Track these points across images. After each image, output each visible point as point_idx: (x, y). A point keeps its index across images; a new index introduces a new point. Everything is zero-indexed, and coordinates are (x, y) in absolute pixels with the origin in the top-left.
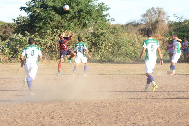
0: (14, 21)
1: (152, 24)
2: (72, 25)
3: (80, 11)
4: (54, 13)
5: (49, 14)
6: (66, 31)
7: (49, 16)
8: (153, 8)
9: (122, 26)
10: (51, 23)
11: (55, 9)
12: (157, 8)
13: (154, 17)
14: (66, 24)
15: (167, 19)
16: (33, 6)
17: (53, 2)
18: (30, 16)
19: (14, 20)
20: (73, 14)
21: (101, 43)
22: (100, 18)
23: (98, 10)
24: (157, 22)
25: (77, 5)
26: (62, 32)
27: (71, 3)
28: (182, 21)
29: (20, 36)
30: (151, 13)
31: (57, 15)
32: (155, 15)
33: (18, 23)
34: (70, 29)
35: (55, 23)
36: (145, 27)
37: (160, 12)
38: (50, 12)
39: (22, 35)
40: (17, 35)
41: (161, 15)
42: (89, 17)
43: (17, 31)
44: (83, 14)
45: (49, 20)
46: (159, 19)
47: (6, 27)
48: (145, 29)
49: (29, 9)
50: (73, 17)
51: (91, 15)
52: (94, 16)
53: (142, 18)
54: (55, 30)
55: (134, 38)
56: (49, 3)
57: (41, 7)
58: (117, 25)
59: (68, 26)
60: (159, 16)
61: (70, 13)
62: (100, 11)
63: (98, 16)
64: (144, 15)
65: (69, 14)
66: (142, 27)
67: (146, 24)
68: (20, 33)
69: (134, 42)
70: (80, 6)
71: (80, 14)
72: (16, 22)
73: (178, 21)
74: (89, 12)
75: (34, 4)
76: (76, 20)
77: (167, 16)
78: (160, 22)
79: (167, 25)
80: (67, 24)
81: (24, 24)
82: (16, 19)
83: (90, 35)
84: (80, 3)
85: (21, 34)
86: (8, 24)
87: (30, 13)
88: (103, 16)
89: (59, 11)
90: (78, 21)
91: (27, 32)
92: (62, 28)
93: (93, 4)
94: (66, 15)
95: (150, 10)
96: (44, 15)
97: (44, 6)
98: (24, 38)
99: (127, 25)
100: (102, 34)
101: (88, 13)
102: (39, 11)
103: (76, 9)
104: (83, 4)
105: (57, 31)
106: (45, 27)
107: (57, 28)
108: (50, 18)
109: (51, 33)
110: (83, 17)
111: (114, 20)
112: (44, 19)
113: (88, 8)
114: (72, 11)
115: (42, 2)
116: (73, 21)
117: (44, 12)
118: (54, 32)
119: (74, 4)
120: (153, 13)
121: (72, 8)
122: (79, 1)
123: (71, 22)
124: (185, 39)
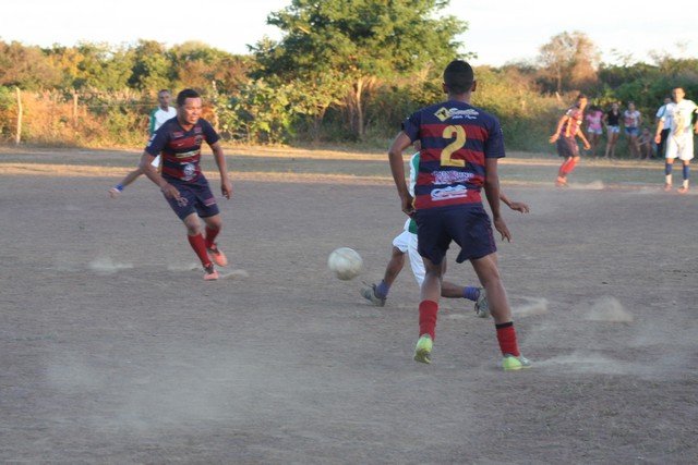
0: (251, 51)
1: (562, 71)
2: (381, 63)
3: (398, 31)
4: (340, 36)
5: (329, 38)
6: (366, 77)
8: (565, 33)
9: (494, 70)
10: (332, 58)
11: (342, 25)
12: (575, 33)
13: (568, 53)
14: (366, 62)
15: (597, 58)
16: (293, 19)
17: (338, 11)
18: (287, 41)
19: (251, 48)
20: (382, 38)
22: (442, 51)
23: (439, 32)
24: (573, 64)
25: (393, 19)
26: (356, 78)
27: (378, 13)
28: (630, 64)
29: (261, 84)
30: (561, 43)
31: (347, 40)
32: (569, 49)
33: (258, 55)
34: (374, 73)
35: (341, 60)
36: (548, 74)
37: (581, 42)
38: (332, 33)
39: (266, 84)
40: (254, 83)
41: (583, 49)
42: (418, 46)
43: (256, 76)
44: (407, 42)
45: (329, 52)
46: (579, 57)
47: (231, 65)
48: (546, 78)
50: (381, 44)
51: (423, 43)
52: (430, 45)
53: (539, 54)
54: (341, 74)
55: (519, 98)
56: (331, 12)
57: (312, 20)
58: (482, 67)
59: (372, 67)
60: (578, 52)
61: (375, 36)
62: (444, 34)
64: (545, 48)
65: (374, 39)
66: (538, 75)
67: (548, 69)
68: (262, 78)
70: (399, 23)
71: (399, 41)
72: (254, 53)
73: (620, 65)
74: (420, 34)
76: (387, 51)
77: (598, 50)
78: (580, 66)
79: (597, 73)
80: (368, 61)
81: (272, 58)
82: (254, 46)
83: (420, 89)
84: (400, 14)
85: (265, 80)
86: (237, 58)
87: (287, 33)
88: (451, 46)
89: (350, 31)
90: (394, 55)
91: (278, 75)
92: (357, 69)
93: (429, 19)
94: (367, 41)
95: (558, 37)
96: (319, 39)
97: (319, 21)
98: (271, 91)
99: (506, 69)
101: (418, 37)
102: (305, 29)
103: (390, 28)
104: (406, 18)
105: (345, 76)
106: (320, 67)
107: (343, 67)
108: (331, 47)
109: (332, 80)
110: (406, 46)
111: (476, 57)
112: (318, 49)
113: (417, 26)
114: (381, 33)
115: (313, 9)
116: (383, 56)
117: (319, 33)
118: (339, 80)
119: (385, 18)
120: (565, 44)
121: (381, 26)
122: (398, 11)
123: (376, 57)
124: (632, 106)
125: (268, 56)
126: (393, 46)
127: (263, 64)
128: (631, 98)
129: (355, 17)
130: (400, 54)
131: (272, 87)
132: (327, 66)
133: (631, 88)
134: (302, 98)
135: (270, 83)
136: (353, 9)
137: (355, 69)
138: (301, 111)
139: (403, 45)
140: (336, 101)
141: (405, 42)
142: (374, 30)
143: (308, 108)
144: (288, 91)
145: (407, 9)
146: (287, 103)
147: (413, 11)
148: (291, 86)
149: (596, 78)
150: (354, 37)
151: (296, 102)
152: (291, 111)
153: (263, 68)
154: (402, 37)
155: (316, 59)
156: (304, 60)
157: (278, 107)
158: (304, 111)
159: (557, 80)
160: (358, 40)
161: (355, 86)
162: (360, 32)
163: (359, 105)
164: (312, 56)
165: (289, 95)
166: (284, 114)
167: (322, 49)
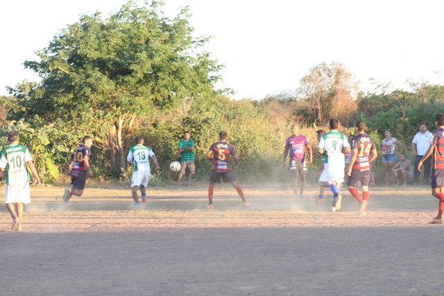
0: (11, 93)
1: (321, 100)
2: (139, 100)
3: (156, 69)
4: (99, 74)
5: (88, 76)
6: (125, 115)
7: (88, 80)
8: (324, 64)
9: (255, 103)
10: (92, 97)
11: (101, 64)
12: (333, 63)
13: (327, 84)
14: (125, 100)
15: (356, 87)
16: (53, 59)
17: (96, 50)
18: (47, 82)
19: (11, 89)
20: (140, 75)
21: (203, 142)
22: (201, 86)
23: (196, 68)
24: (333, 94)
25: (151, 57)
26: (116, 116)
27: (136, 52)
28: (389, 92)
29: (23, 125)
30: (320, 74)
31: (105, 79)
32: (327, 79)
33: (19, 97)
34: (134, 110)
35: (100, 98)
36: (307, 105)
37: (339, 73)
38: (90, 72)
39: (28, 125)
40: (15, 124)
41: (342, 79)
42: (177, 83)
43: (17, 116)
44: (165, 79)
45: (88, 91)
46: (338, 87)
48: (307, 109)
49: (44, 65)
50: (140, 82)
51: (181, 79)
52: (188, 82)
54: (101, 112)
55: (277, 130)
56: (89, 52)
57: (70, 61)
58: (243, 100)
59: (131, 104)
60: (337, 82)
61: (133, 74)
62: (201, 70)
63: (198, 82)
64: (305, 80)
65: (132, 76)
66: (299, 106)
67: (308, 100)
68: (23, 119)
69: (277, 139)
70: (157, 60)
71: (157, 77)
72: (15, 95)
73: (378, 93)
74: (177, 71)
75: (54, 54)
76: (146, 89)
78: (339, 95)
79: (356, 101)
80: (128, 99)
81: (33, 99)
82: (14, 88)
83: (179, 124)
84: (156, 51)
85: (26, 121)
87: (46, 75)
88: (209, 81)
89: (108, 69)
91: (40, 116)
92: (117, 107)
93: (186, 55)
94: (126, 79)
95: (316, 68)
96: (77, 78)
97: (77, 60)
98: (32, 130)
99: (267, 101)
100: (205, 121)
101: (176, 74)
102: (64, 69)
103: (148, 65)
104: (163, 55)
105: (105, 114)
106: (80, 107)
107: (103, 106)
108: (90, 85)
109: (92, 118)
110: (164, 82)
111: (232, 92)
112: (77, 88)
113: (174, 63)
114: (140, 70)
115: (72, 49)
116: (142, 93)
117: (78, 73)
118: (99, 118)
119: (143, 55)
120: (324, 75)
121: (139, 63)
122: (155, 48)
123: (136, 95)
124: (388, 133)
125: (28, 98)
126: (152, 83)
127: (24, 106)
128: (387, 126)
129: (112, 56)
130: (159, 91)
131: (34, 127)
132: (87, 105)
133: (387, 116)
134: (64, 138)
135: (31, 123)
136: (111, 49)
137: (115, 107)
138: (63, 150)
139: (161, 82)
140: (98, 139)
141: (163, 79)
142: (132, 68)
143: (70, 147)
144: (49, 130)
145: (164, 46)
146: (48, 142)
147: (169, 48)
148: (52, 125)
149: (355, 107)
150: (112, 76)
151: (58, 141)
152: (53, 151)
153: (24, 109)
154: (159, 74)
155: (75, 99)
156: (64, 99)
157: (39, 147)
158: (67, 150)
159: (317, 110)
160: (117, 79)
161: (116, 124)
162: (118, 71)
163: (120, 142)
164: (71, 96)
165: (50, 135)
166: (46, 154)
167: (81, 88)
